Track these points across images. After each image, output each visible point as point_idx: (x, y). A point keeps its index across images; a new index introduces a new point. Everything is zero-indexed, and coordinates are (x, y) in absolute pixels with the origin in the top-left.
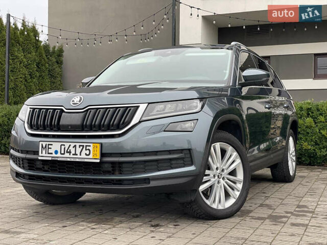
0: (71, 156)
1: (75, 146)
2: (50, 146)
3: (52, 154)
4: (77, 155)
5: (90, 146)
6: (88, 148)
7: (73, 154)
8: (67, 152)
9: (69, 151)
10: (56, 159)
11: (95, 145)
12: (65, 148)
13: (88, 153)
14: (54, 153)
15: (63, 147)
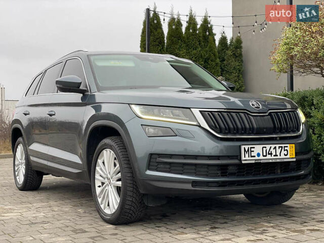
0: (273, 157)
1: (275, 148)
2: (252, 150)
3: (255, 156)
4: (277, 156)
5: (287, 147)
8: (269, 154)
9: (270, 152)
10: (259, 161)
11: (291, 145)
12: (266, 150)
13: (286, 154)
14: (256, 156)
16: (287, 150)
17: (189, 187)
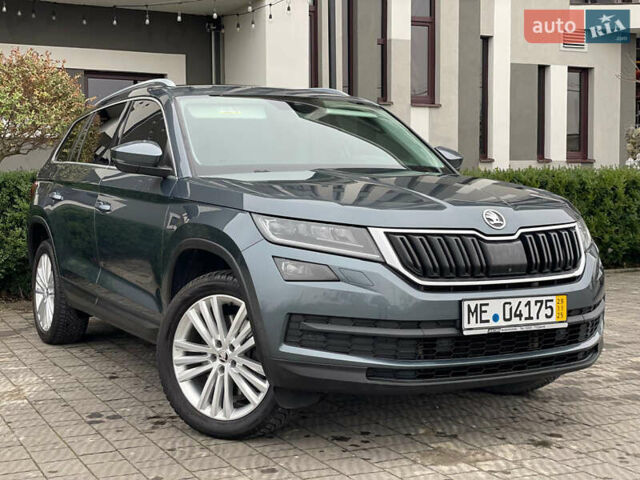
0: (523, 322)
1: (529, 303)
2: (484, 308)
3: (488, 321)
4: (532, 318)
5: (552, 301)
6: (549, 304)
7: (526, 319)
8: (516, 316)
9: (518, 313)
10: (497, 330)
11: (560, 297)
12: (511, 309)
13: (549, 314)
14: (491, 321)
15: (508, 307)
16: (551, 307)
17: (361, 378)
